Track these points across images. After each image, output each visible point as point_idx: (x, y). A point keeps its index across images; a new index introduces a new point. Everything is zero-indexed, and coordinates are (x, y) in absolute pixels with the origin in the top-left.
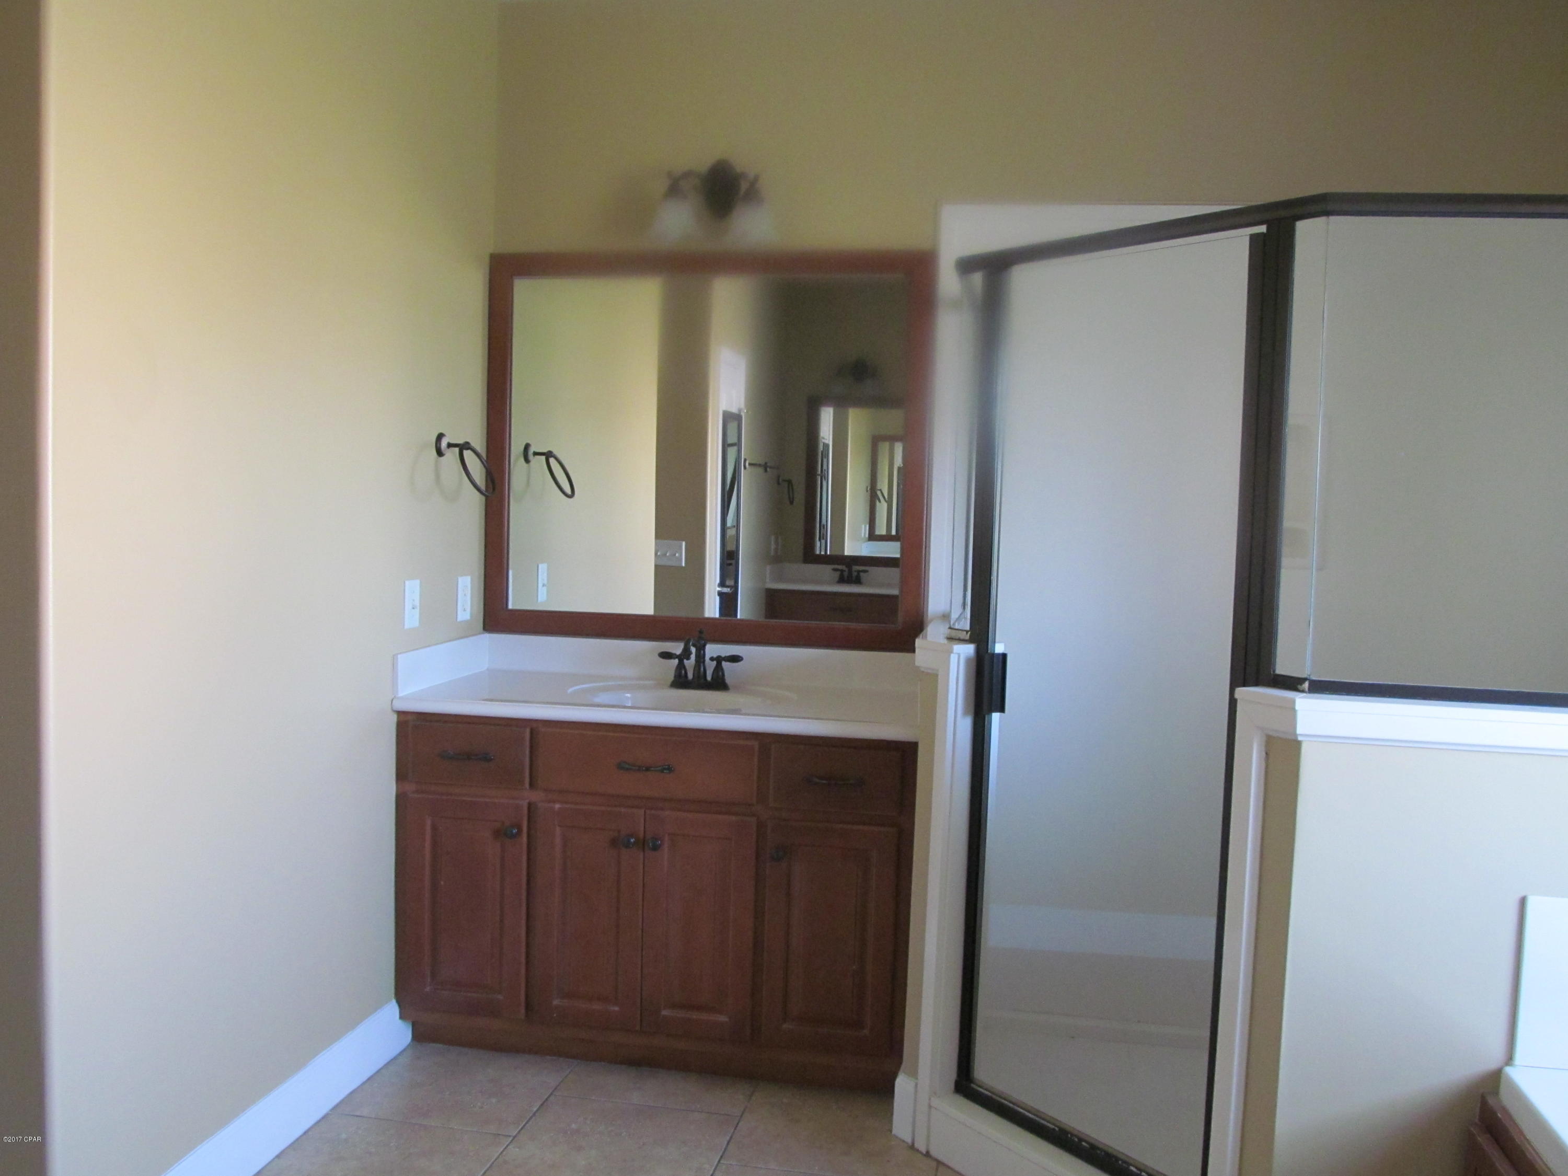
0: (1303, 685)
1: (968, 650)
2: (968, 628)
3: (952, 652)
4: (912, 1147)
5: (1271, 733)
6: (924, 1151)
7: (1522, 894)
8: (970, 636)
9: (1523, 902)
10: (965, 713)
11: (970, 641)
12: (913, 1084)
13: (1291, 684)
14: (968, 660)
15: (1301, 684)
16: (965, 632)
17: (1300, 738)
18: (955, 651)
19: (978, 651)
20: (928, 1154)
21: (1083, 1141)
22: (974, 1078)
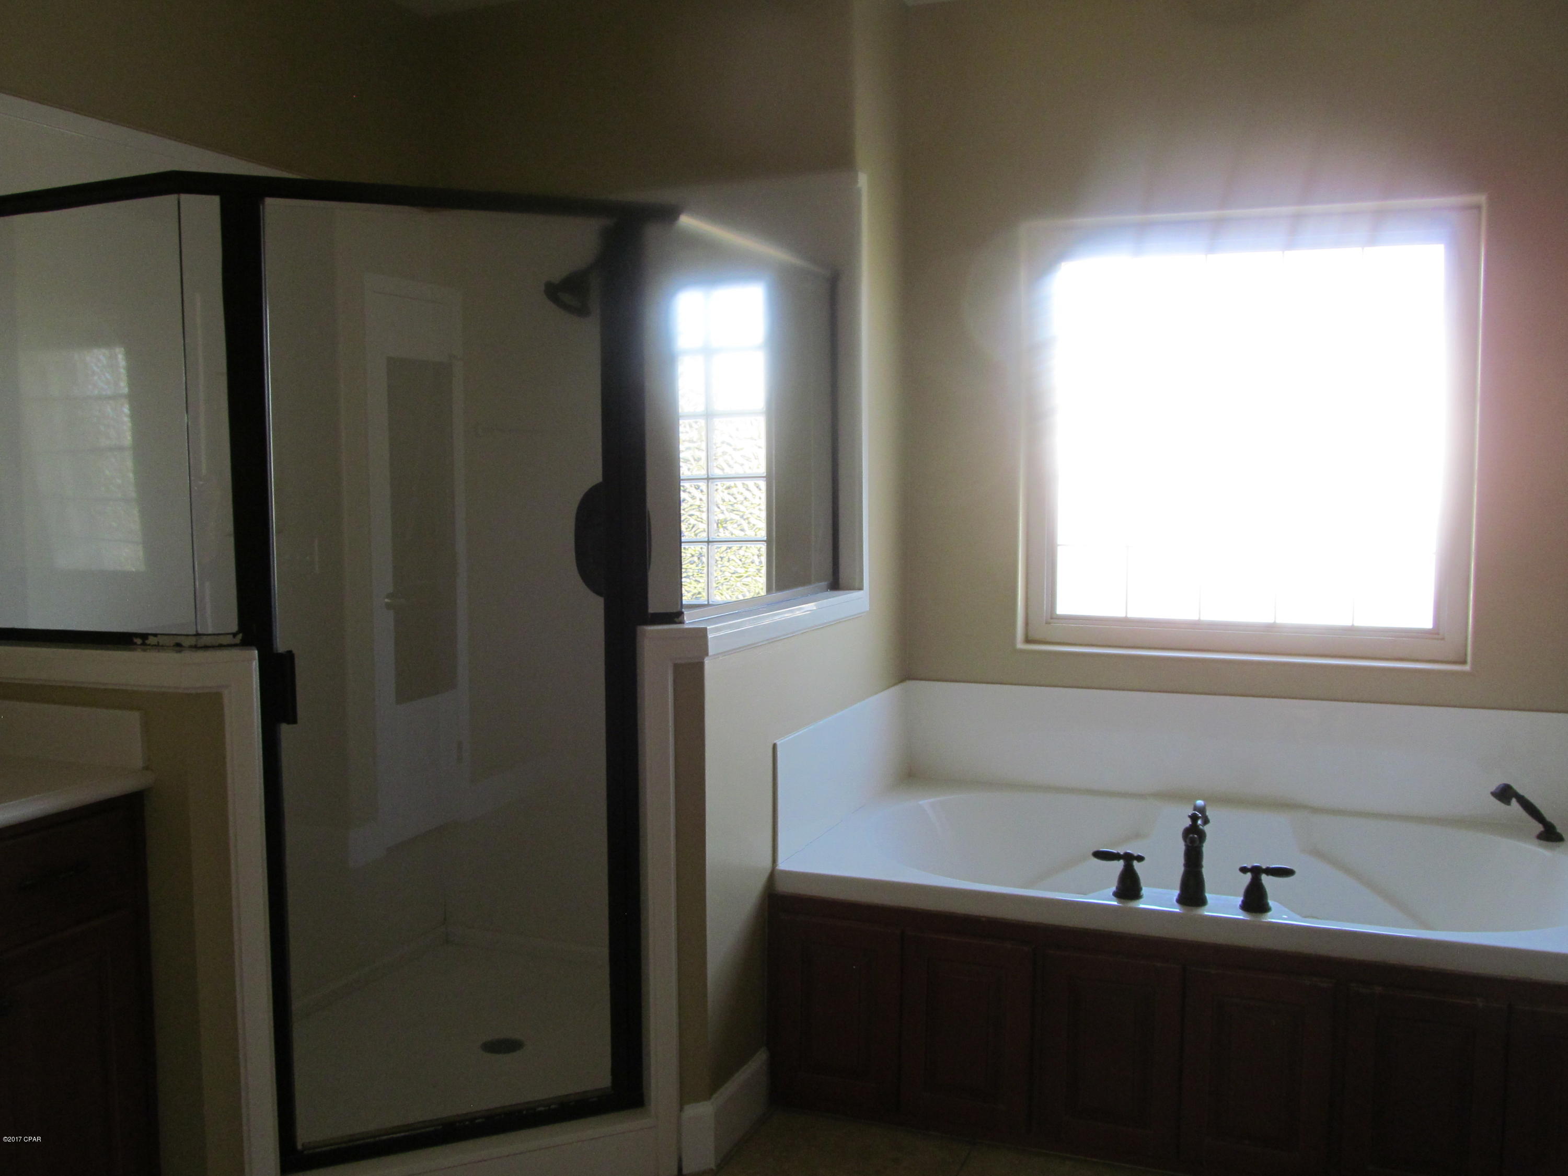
1: (251, 656)
2: (235, 629)
3: (252, 659)
5: (678, 661)
7: (774, 742)
8: (242, 639)
9: (774, 747)
11: (244, 644)
13: (671, 618)
16: (231, 636)
17: (705, 660)
21: (476, 1119)
22: (303, 1145)
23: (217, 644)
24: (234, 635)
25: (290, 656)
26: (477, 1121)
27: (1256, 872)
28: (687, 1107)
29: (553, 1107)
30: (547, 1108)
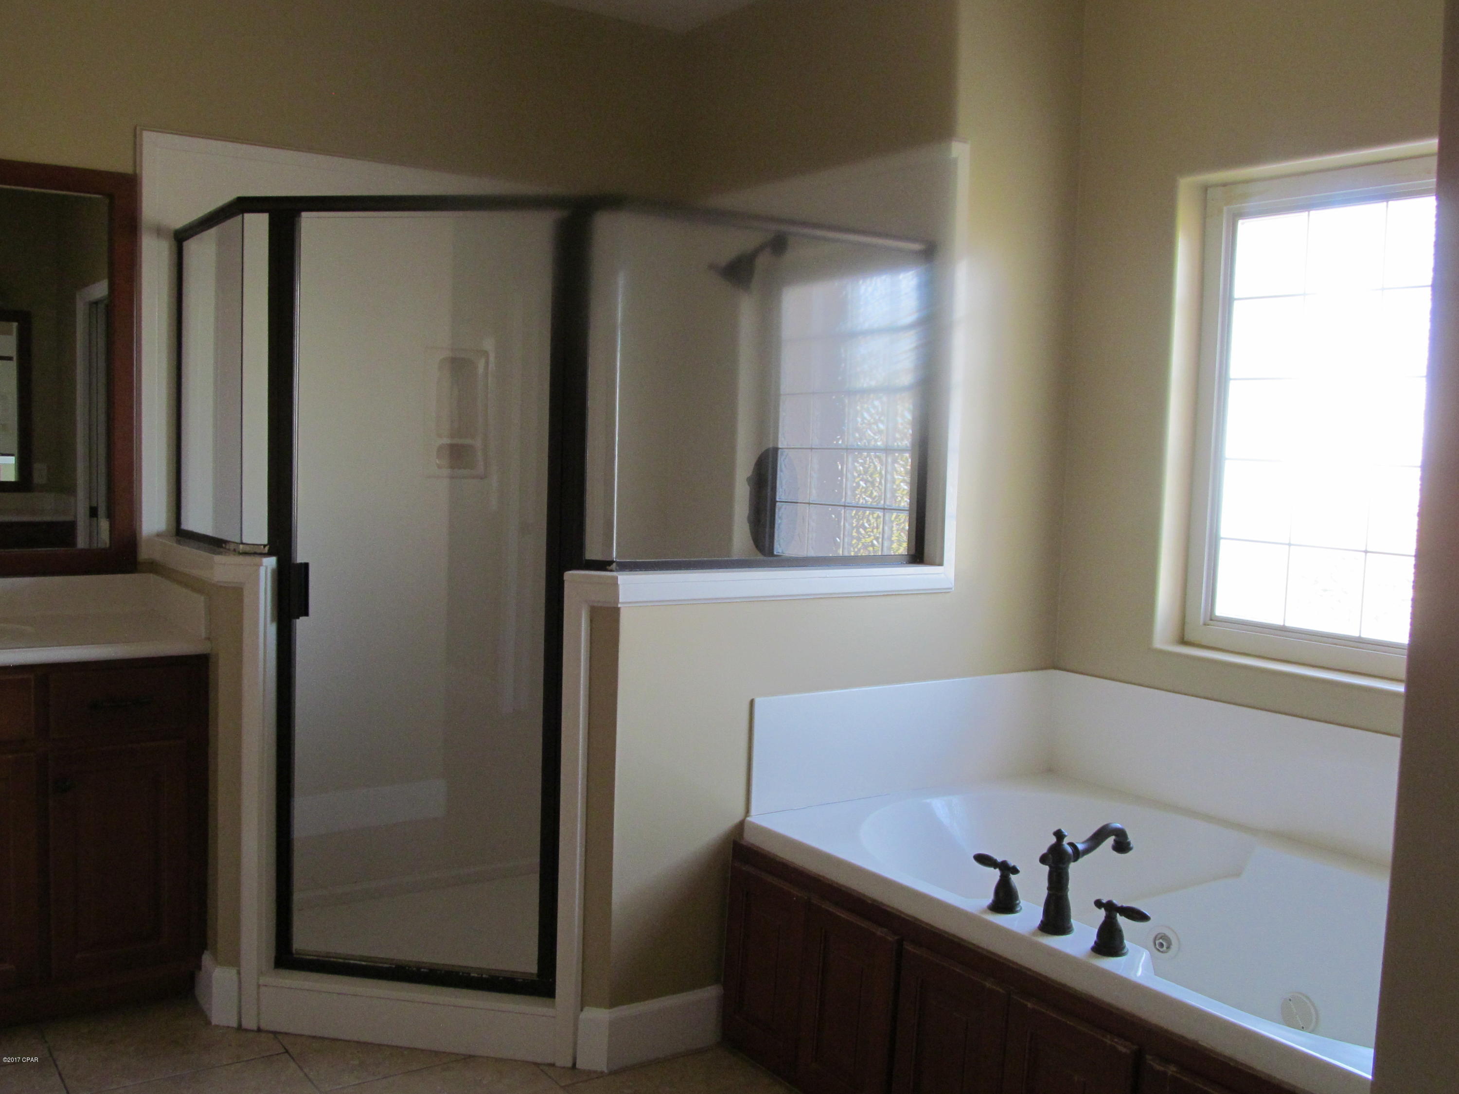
0: (612, 566)
1: (270, 562)
2: (266, 542)
3: (261, 565)
4: (240, 1028)
5: (596, 604)
6: (255, 1028)
7: (751, 698)
8: (269, 550)
9: (752, 703)
10: (272, 621)
11: (270, 554)
12: (234, 971)
13: (603, 565)
14: (273, 571)
15: (610, 565)
16: (262, 547)
17: (619, 606)
18: (264, 565)
19: (279, 562)
20: (259, 1030)
21: (421, 968)
22: (296, 950)
23: (253, 552)
24: (265, 546)
25: (306, 565)
26: (422, 970)
27: (1111, 908)
28: (586, 1009)
29: (484, 976)
30: (480, 976)
